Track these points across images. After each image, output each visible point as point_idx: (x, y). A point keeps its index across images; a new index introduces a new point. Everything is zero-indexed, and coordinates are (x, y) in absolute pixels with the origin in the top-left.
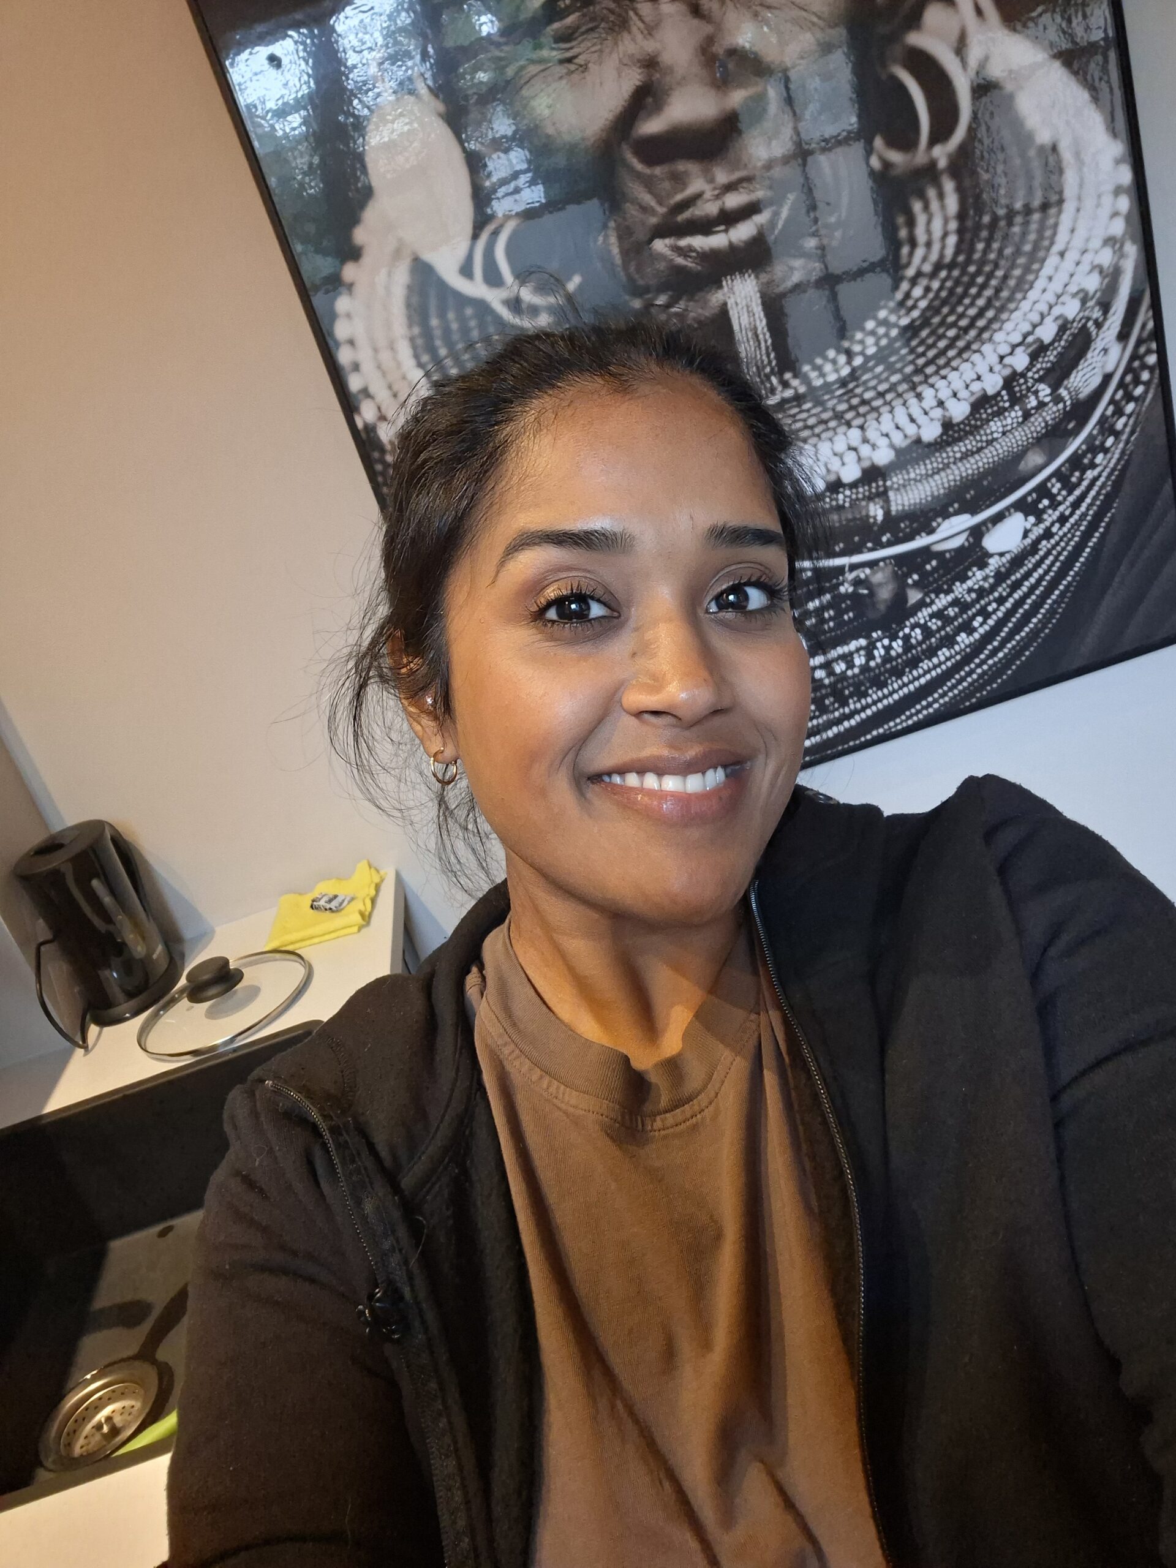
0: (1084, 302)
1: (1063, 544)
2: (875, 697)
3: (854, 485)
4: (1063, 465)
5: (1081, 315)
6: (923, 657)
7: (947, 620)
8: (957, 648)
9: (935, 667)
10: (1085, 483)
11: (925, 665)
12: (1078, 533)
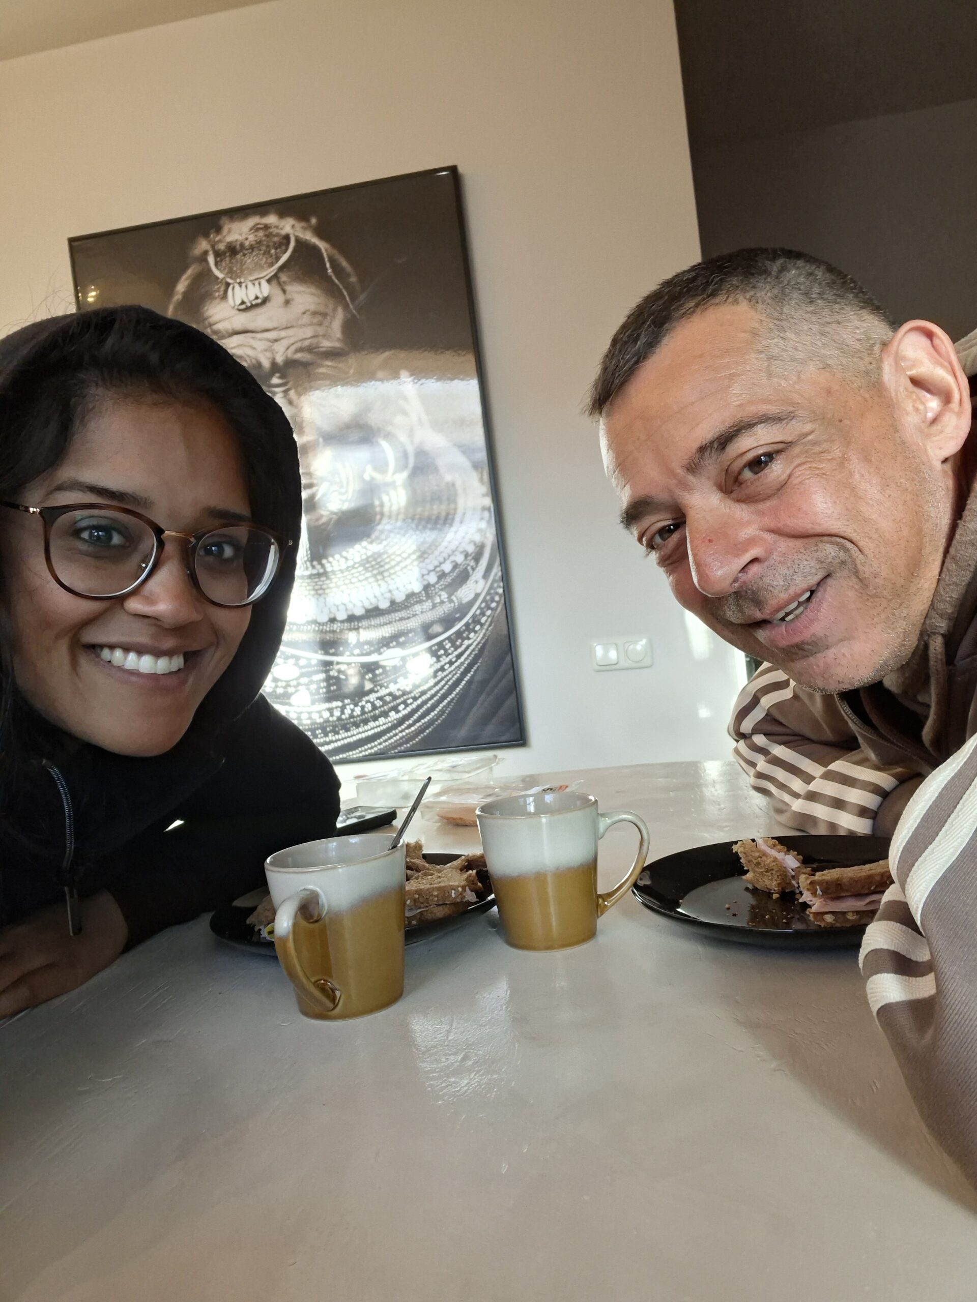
0: (467, 555)
1: (450, 676)
2: (343, 736)
3: (342, 622)
4: (452, 635)
5: (464, 563)
6: (371, 720)
7: (385, 703)
8: (389, 719)
9: (377, 727)
10: (463, 647)
11: (372, 724)
12: (459, 672)
